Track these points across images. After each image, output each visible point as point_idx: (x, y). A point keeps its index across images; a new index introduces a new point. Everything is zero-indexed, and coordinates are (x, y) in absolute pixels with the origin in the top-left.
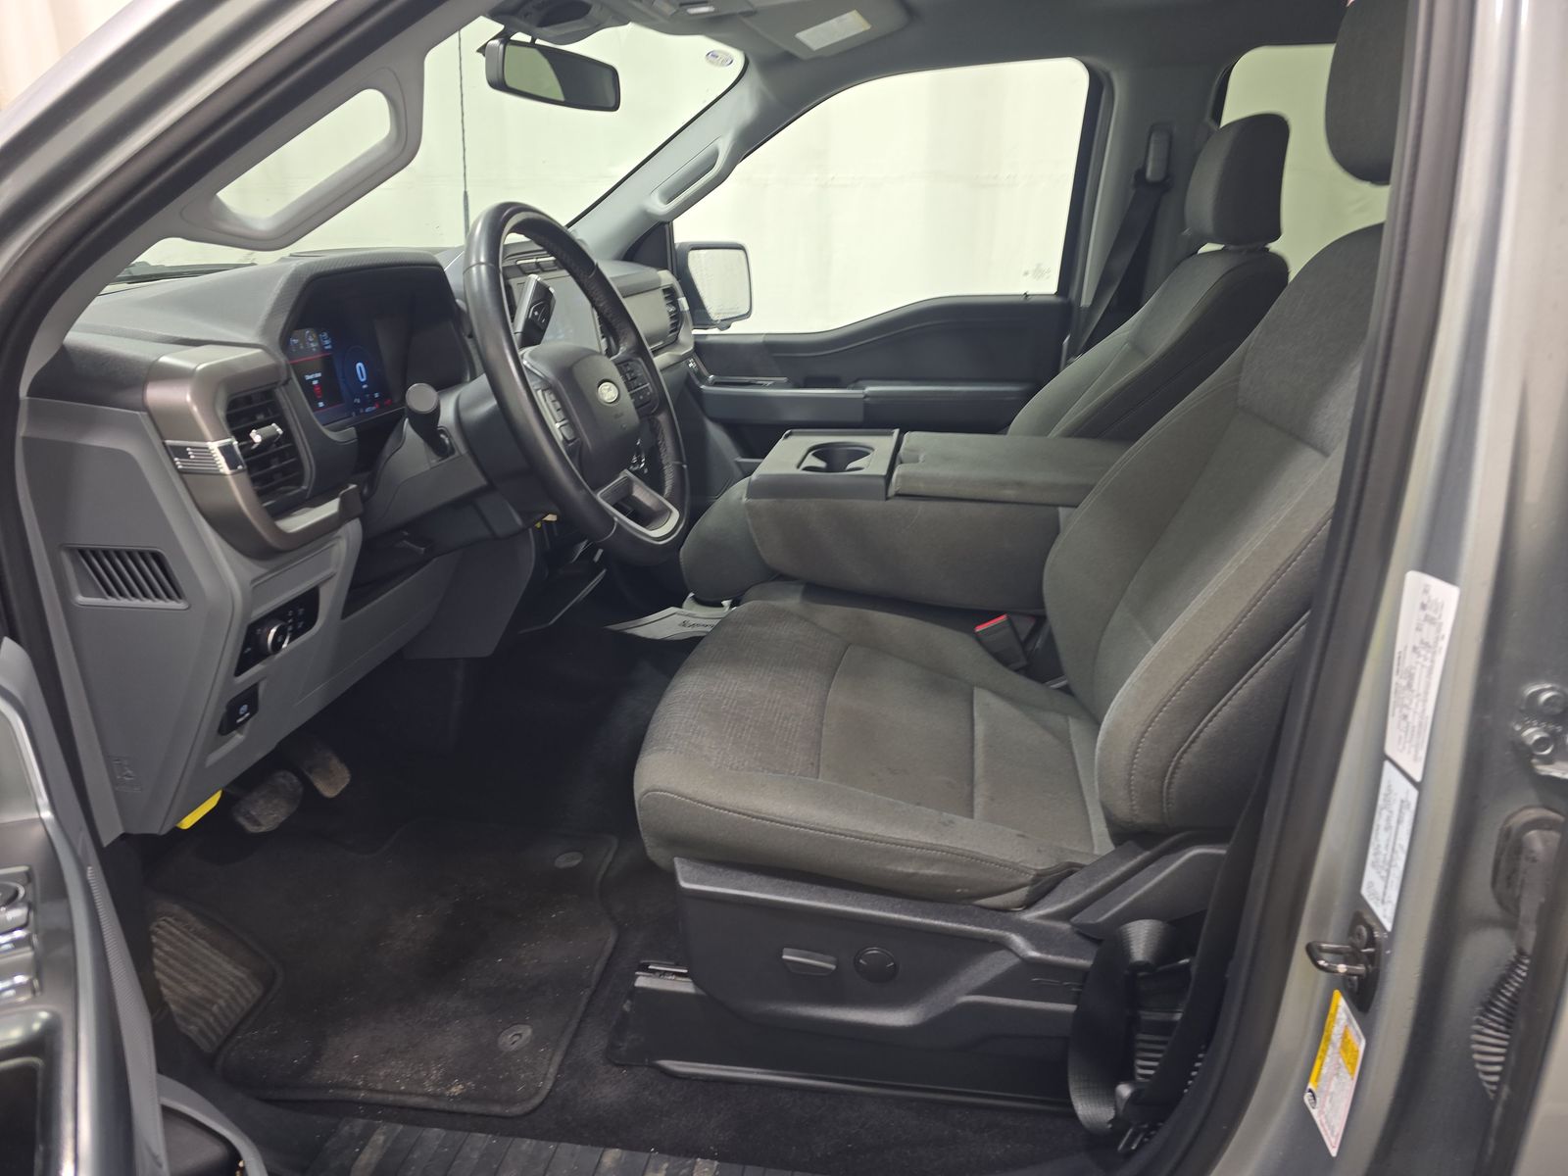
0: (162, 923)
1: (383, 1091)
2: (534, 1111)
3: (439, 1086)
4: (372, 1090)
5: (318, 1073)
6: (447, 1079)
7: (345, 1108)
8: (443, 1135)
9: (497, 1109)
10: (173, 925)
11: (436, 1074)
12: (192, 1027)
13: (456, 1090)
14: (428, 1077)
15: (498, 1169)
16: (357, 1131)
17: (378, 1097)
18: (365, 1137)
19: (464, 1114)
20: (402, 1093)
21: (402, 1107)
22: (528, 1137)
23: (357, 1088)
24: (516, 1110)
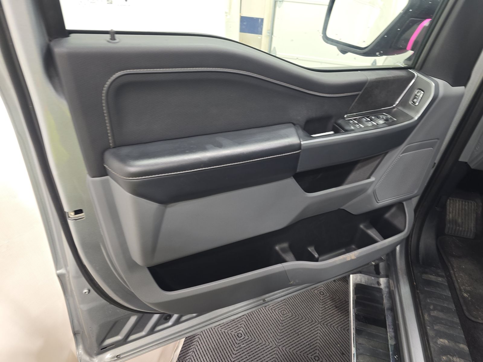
0: (473, 203)
1: (455, 276)
2: (470, 320)
3: (464, 290)
4: (454, 274)
5: (454, 259)
6: (467, 292)
7: (446, 268)
8: (449, 295)
9: (464, 308)
10: (474, 206)
11: (468, 288)
12: (448, 225)
13: (465, 295)
14: (466, 286)
15: (444, 312)
16: (440, 274)
17: (453, 276)
18: (438, 275)
19: (459, 299)
20: (457, 281)
21: (453, 283)
22: (460, 319)
23: (453, 270)
24: (467, 314)
